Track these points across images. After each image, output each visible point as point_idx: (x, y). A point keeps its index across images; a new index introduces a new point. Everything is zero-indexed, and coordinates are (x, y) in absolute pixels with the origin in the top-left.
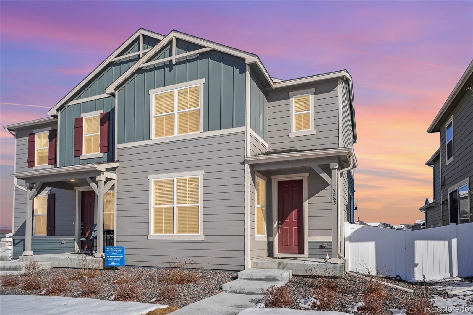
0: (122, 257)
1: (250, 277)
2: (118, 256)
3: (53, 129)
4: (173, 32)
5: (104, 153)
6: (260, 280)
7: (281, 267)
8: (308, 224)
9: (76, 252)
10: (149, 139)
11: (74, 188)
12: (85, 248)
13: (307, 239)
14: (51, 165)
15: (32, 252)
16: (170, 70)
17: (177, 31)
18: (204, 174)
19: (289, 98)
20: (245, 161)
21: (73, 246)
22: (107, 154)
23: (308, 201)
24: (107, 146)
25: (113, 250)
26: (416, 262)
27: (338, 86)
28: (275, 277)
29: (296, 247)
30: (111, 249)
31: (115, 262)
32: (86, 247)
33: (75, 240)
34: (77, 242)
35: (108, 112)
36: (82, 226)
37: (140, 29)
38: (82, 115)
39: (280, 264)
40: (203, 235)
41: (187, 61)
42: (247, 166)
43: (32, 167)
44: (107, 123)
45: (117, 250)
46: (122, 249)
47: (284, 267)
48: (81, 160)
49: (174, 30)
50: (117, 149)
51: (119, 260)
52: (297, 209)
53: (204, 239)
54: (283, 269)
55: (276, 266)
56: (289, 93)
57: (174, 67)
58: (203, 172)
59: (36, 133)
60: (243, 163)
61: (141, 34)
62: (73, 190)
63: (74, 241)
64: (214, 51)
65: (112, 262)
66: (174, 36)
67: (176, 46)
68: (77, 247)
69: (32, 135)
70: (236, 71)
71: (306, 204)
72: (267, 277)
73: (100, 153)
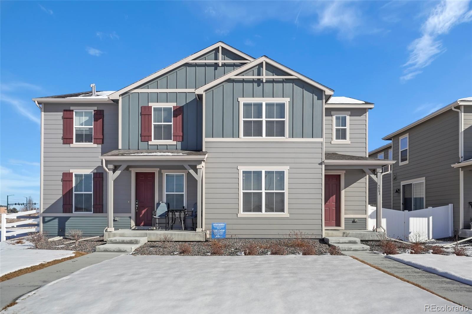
0: (224, 231)
1: (338, 242)
2: (222, 231)
3: (99, 109)
4: (263, 57)
5: (178, 141)
6: (345, 243)
7: (345, 235)
8: (344, 206)
9: (133, 228)
10: (239, 137)
11: (129, 169)
12: (141, 225)
13: (343, 216)
14: (97, 144)
15: (114, 228)
16: (259, 85)
17: (267, 57)
18: (289, 169)
19: (332, 116)
20: (322, 162)
21: (130, 223)
22: (180, 142)
23: (344, 190)
24: (182, 135)
25: (218, 225)
26: (410, 231)
27: (366, 113)
28: (355, 241)
29: (334, 222)
30: (216, 225)
31: (219, 235)
32: (143, 224)
33: (130, 217)
34: (133, 220)
35: (182, 105)
36: (136, 204)
37: (220, 41)
38: (150, 104)
39: (344, 233)
40: (288, 213)
41: (273, 81)
42: (323, 166)
43: (70, 144)
44: (181, 116)
45: (221, 225)
46: (224, 225)
47: (347, 235)
48: (150, 145)
49: (265, 56)
50: (205, 142)
51: (222, 234)
52: (335, 195)
53: (289, 217)
54: (346, 237)
55: (341, 235)
56: (332, 112)
57: (262, 84)
58: (288, 167)
59: (74, 111)
60: (321, 164)
61: (220, 46)
62: (128, 171)
63: (129, 219)
64: (299, 80)
65: (217, 235)
66: (264, 61)
67: (266, 69)
68: (133, 223)
69: (68, 112)
70: (315, 97)
71: (343, 192)
72: (350, 241)
73: (174, 142)
